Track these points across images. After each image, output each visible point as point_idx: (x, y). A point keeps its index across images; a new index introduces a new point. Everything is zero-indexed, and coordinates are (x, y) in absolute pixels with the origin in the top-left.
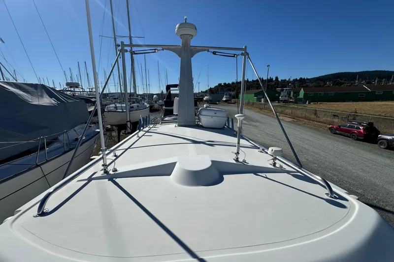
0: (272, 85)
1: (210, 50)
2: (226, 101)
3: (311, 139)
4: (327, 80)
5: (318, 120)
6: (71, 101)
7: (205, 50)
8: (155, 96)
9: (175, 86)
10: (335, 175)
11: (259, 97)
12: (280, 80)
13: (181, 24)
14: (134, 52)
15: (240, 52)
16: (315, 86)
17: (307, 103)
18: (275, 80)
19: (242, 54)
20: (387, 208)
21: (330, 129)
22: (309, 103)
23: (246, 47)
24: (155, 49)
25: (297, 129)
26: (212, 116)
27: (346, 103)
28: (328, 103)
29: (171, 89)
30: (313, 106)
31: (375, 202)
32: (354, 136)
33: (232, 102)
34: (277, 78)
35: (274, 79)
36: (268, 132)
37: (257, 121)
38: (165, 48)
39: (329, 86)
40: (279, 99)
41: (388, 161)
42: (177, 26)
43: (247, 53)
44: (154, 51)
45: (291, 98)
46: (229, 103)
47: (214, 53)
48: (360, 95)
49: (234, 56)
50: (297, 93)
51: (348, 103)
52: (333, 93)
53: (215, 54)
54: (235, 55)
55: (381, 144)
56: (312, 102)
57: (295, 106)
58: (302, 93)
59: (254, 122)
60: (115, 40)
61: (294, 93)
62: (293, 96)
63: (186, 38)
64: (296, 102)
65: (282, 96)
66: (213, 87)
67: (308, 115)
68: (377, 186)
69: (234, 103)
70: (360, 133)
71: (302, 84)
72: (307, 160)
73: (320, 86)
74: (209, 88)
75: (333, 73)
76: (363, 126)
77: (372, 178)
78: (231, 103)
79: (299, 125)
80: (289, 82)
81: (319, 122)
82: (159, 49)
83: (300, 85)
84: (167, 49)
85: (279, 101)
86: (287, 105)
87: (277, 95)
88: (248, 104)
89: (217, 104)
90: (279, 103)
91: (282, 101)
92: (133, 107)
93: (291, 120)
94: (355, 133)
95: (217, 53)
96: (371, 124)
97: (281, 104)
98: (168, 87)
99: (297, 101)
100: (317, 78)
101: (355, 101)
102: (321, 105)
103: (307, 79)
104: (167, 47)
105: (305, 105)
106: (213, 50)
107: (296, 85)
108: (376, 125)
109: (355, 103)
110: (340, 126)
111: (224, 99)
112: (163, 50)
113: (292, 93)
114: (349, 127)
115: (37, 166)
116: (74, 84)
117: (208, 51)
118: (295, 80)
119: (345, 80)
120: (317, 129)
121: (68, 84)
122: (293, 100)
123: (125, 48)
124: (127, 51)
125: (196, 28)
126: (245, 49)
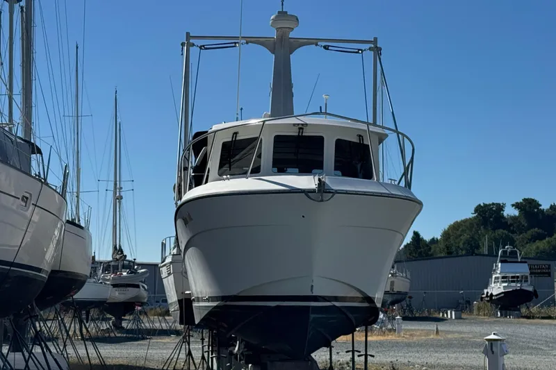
1: (319, 43)
7: (312, 44)
14: (203, 46)
15: (367, 46)
19: (370, 49)
23: (376, 39)
24: (235, 43)
38: (250, 40)
42: (272, 17)
43: (376, 47)
44: (234, 45)
47: (326, 48)
49: (357, 52)
53: (328, 49)
54: (359, 50)
63: (283, 32)
82: (241, 42)
84: (251, 42)
95: (330, 48)
104: (253, 39)
106: (323, 44)
112: (247, 43)
117: (317, 45)
124: (193, 45)
125: (297, 19)
126: (375, 42)
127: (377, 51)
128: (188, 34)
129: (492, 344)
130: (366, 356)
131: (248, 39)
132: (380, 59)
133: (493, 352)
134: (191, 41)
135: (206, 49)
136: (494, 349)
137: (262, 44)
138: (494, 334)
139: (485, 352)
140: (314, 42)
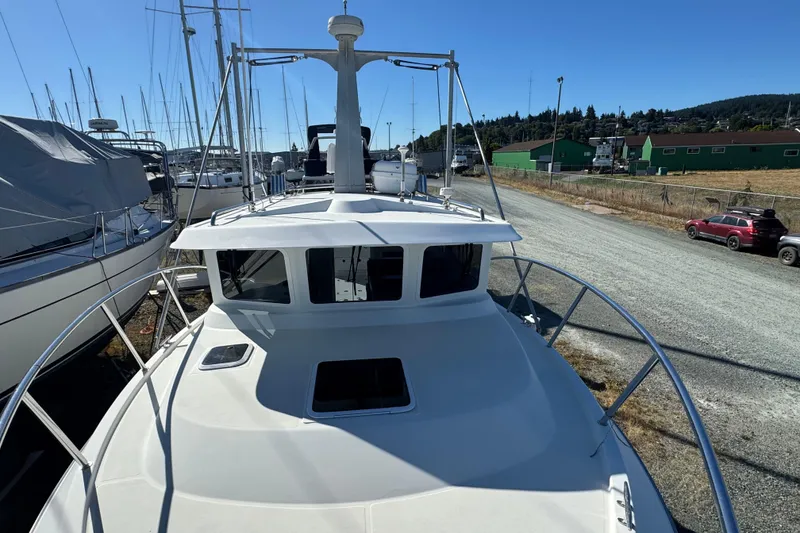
0: (578, 129)
1: (389, 58)
2: (459, 170)
3: (639, 250)
4: (716, 116)
5: (667, 210)
6: (117, 157)
7: (380, 58)
8: (275, 159)
9: (328, 128)
10: (665, 314)
11: (543, 158)
12: (598, 115)
13: (336, 18)
14: (254, 61)
15: (443, 61)
16: (687, 132)
17: (659, 173)
18: (588, 116)
19: (446, 65)
20: (742, 361)
21: (689, 228)
22: (664, 173)
23: (453, 52)
24: (292, 57)
25: (616, 230)
26: (392, 173)
27: (751, 172)
28: (708, 173)
29: (319, 135)
30: (671, 180)
31: (724, 353)
32: (734, 240)
33: (475, 172)
34: (591, 110)
35: (584, 114)
36: (549, 239)
37: (528, 216)
38: (309, 53)
39: (720, 131)
40: (592, 163)
41: (786, 288)
42: (330, 20)
43: (453, 62)
44: (290, 59)
45: (622, 162)
46: (467, 175)
47: (397, 63)
48: (789, 153)
49: (432, 69)
50: (636, 149)
51: (759, 172)
52: (724, 146)
53: (399, 65)
54: (434, 66)
55: (784, 255)
56: (670, 171)
57: (629, 180)
58: (648, 147)
59: (521, 217)
60: (184, 19)
61: (631, 149)
62: (629, 156)
63: (346, 41)
64: (631, 173)
65: (599, 157)
66: (426, 134)
67: (648, 199)
68: (741, 329)
69: (479, 176)
70: (745, 233)
71: (656, 126)
72: (620, 289)
73: (699, 130)
74: (417, 137)
75: (733, 97)
76: (753, 218)
77: (737, 318)
78: (473, 176)
79: (624, 221)
80: (622, 120)
81: (670, 215)
82: (298, 55)
83: (649, 128)
84: (313, 56)
85: (591, 169)
86: (608, 177)
87: (588, 154)
88: (514, 176)
89: (437, 178)
90: (590, 173)
91: (598, 168)
92: (228, 180)
93: (607, 211)
94: (736, 234)
95: (401, 63)
96: (769, 213)
97: (598, 176)
98: (313, 132)
99: (636, 168)
100: (693, 109)
101: (774, 169)
102: (691, 178)
103: (669, 113)
104: (312, 53)
105: (653, 177)
106: (394, 58)
107: (640, 128)
108: (779, 216)
109: (772, 172)
110: (707, 222)
111: (454, 165)
112: (306, 57)
113: (626, 148)
114: (724, 222)
115: (96, 260)
116: (106, 122)
117: (386, 60)
118: (639, 116)
119: (763, 116)
120: (660, 230)
121: (92, 124)
122: (626, 168)
123: (239, 54)
125: (361, 24)
126: (452, 56)
127: (454, 66)
128: (234, 45)
131: (308, 52)
132: (457, 71)
135: (258, 64)
137: (323, 58)
140: (382, 56)
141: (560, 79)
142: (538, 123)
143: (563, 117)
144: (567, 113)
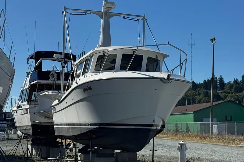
7: (118, 15)
14: (71, 13)
19: (142, 19)
23: (144, 15)
43: (145, 19)
44: (85, 13)
47: (124, 18)
49: (137, 21)
54: (138, 19)
82: (88, 12)
84: (93, 13)
95: (125, 18)
106: (123, 16)
112: (91, 13)
117: (120, 16)
124: (67, 12)
126: (144, 16)
128: (65, 7)
129: (182, 146)
130: (153, 150)
132: (146, 21)
133: (182, 149)
134: (66, 11)
135: (73, 14)
136: (183, 148)
137: (97, 14)
138: (182, 141)
139: (179, 149)
141: (213, 40)
142: (202, 91)
143: (231, 86)
144: (236, 81)
